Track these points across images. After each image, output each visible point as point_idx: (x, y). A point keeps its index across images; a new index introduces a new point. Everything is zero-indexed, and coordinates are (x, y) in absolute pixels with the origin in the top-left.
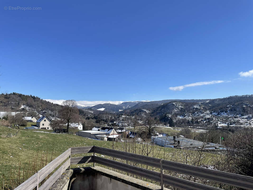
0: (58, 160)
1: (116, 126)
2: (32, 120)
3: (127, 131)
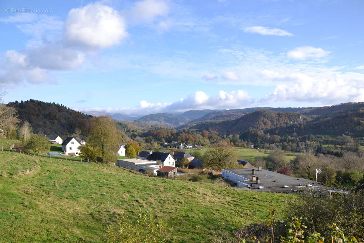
1: (176, 148)
2: (56, 140)
3: (189, 157)
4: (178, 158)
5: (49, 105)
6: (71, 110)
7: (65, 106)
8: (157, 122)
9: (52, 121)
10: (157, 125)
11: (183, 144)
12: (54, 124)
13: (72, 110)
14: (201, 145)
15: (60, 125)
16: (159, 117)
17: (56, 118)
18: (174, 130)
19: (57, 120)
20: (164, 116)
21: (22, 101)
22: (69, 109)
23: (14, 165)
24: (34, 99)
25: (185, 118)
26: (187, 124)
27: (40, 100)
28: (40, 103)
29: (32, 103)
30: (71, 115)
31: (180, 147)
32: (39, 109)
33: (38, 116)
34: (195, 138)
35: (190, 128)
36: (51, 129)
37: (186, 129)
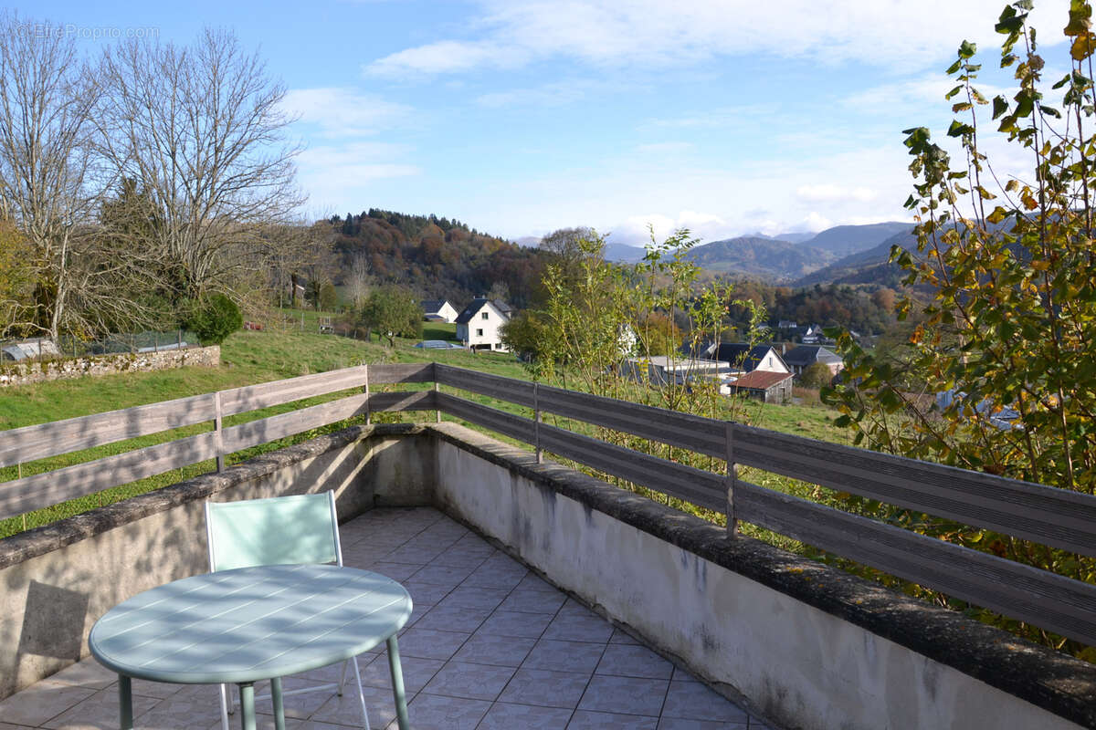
0: (307, 383)
1: (791, 341)
2: (440, 313)
3: (831, 361)
4: (796, 363)
5: (419, 221)
6: (481, 235)
7: (465, 225)
8: (733, 266)
9: (429, 268)
10: (733, 274)
11: (813, 330)
12: (434, 275)
13: (484, 234)
14: (871, 331)
15: (451, 279)
16: (739, 250)
17: (440, 260)
18: (788, 288)
19: (443, 264)
20: (754, 247)
21: (349, 216)
22: (474, 231)
23: (327, 357)
24: (381, 209)
25: (822, 250)
26: (828, 270)
27: (397, 212)
28: (395, 219)
29: (376, 220)
30: (480, 248)
31: (805, 338)
32: (394, 236)
33: (392, 253)
34: (852, 311)
35: (837, 282)
36: (426, 290)
37: (824, 286)
